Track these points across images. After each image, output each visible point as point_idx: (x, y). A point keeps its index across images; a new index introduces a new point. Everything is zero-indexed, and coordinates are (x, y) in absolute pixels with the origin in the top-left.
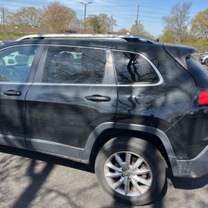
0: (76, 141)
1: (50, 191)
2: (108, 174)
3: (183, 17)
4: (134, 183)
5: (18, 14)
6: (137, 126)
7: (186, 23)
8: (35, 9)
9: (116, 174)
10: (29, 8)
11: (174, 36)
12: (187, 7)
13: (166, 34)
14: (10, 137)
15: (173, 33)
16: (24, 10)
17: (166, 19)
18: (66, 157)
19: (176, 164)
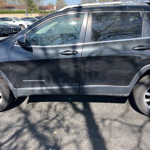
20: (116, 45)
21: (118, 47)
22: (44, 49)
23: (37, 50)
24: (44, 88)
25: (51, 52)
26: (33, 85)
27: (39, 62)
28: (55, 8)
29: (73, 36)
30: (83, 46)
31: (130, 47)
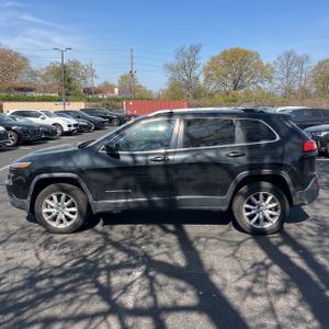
2: (245, 214)
3: (193, 64)
4: (267, 216)
6: (266, 171)
7: (197, 72)
9: (253, 212)
11: (184, 90)
12: (195, 50)
13: (172, 88)
15: (180, 86)
17: (170, 68)
20: (209, 153)
21: (211, 154)
22: (133, 156)
23: (125, 157)
24: (130, 200)
25: (140, 159)
26: (117, 196)
27: (126, 169)
28: (116, 91)
29: (164, 142)
30: (174, 153)
31: (224, 153)
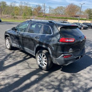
0: (32, 49)
1: (26, 62)
2: (38, 59)
5: (55, 10)
8: (63, 7)
9: (40, 60)
10: (60, 7)
14: (20, 46)
16: (58, 8)
18: (31, 54)
19: (53, 59)
